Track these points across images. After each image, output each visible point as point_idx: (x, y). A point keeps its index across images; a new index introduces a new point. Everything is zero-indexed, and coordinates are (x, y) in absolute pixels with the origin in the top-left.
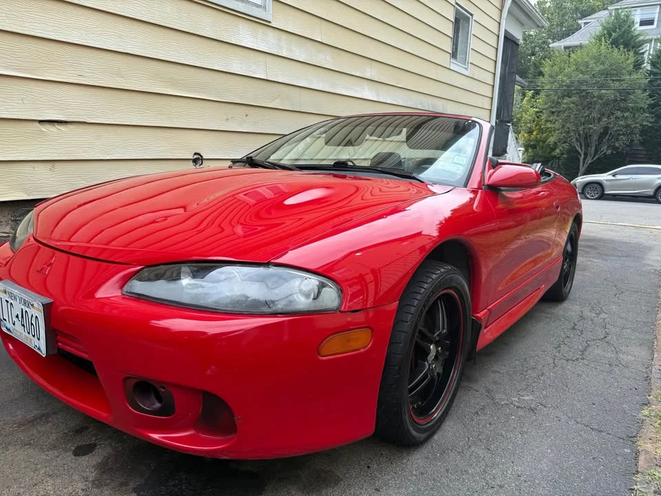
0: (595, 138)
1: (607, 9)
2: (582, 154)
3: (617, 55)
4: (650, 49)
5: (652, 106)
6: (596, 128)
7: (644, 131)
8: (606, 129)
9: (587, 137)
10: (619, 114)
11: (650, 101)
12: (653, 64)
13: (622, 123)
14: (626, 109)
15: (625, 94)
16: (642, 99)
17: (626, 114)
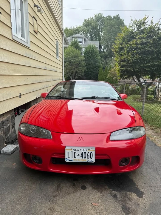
0: (74, 74)
1: (70, 37)
2: (71, 78)
3: (77, 51)
4: (83, 50)
5: (86, 65)
6: (74, 71)
7: (85, 72)
8: (77, 71)
9: (72, 74)
10: (79, 67)
11: (85, 64)
12: (84, 54)
13: (80, 70)
14: (80, 66)
15: (80, 62)
16: (84, 63)
17: (81, 67)
